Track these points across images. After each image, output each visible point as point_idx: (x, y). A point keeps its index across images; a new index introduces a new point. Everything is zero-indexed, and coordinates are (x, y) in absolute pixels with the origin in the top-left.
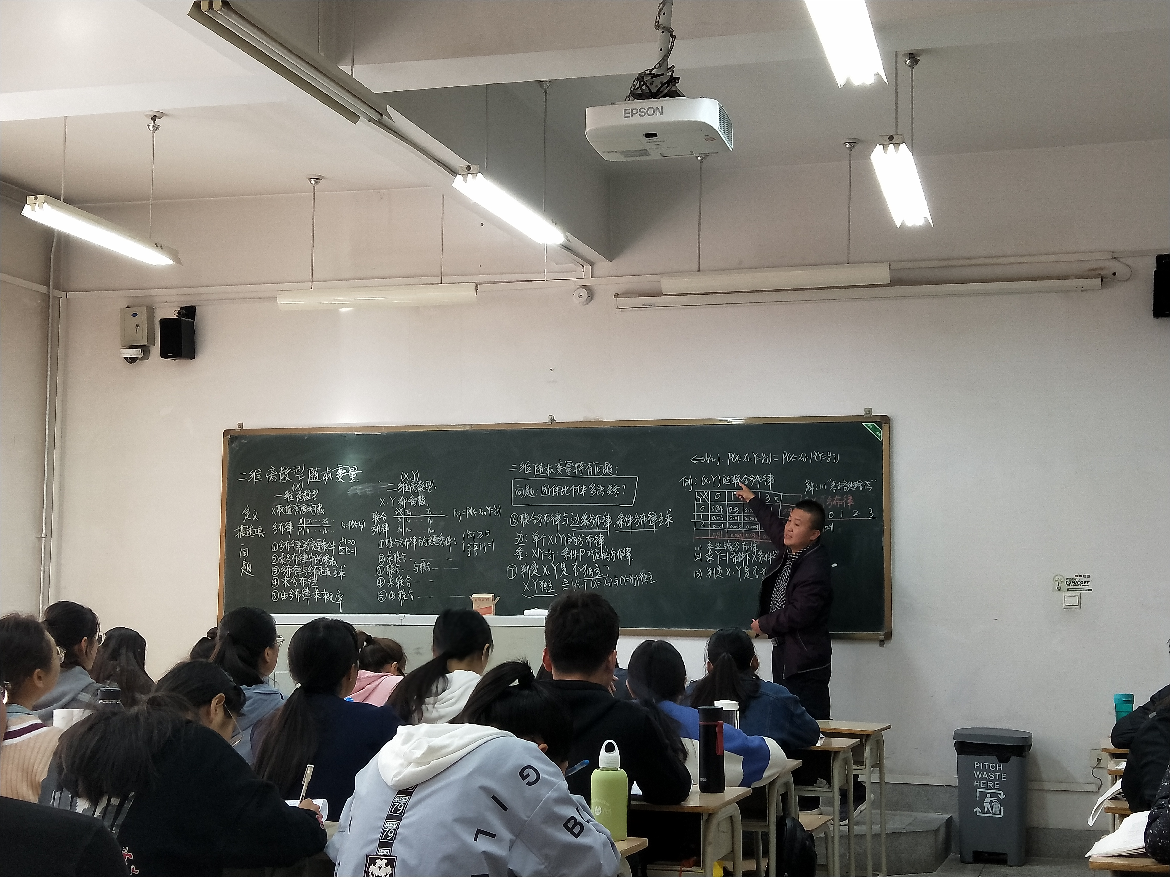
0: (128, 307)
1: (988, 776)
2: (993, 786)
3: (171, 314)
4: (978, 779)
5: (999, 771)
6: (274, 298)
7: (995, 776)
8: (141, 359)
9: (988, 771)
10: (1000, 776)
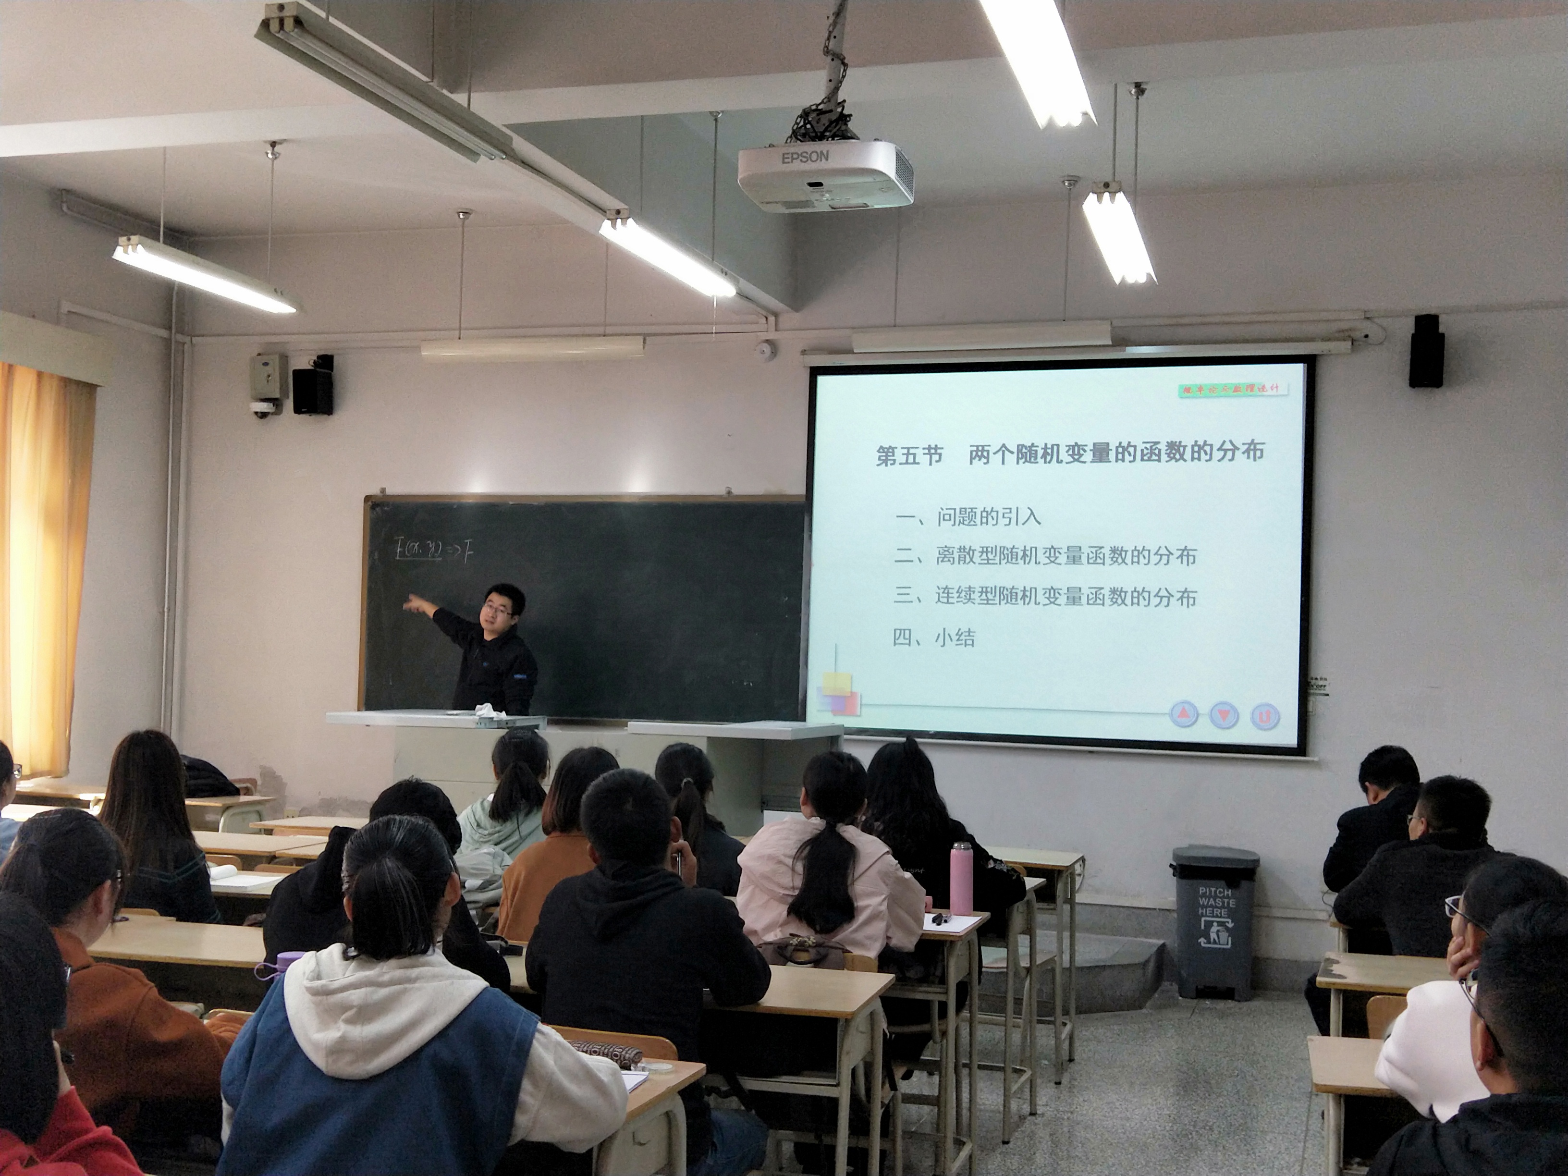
0: (259, 354)
1: (1215, 902)
2: (1221, 913)
3: (305, 362)
4: (1203, 907)
5: (1228, 897)
6: (418, 348)
7: (1223, 903)
8: (273, 414)
9: (1215, 897)
10: (1228, 903)
